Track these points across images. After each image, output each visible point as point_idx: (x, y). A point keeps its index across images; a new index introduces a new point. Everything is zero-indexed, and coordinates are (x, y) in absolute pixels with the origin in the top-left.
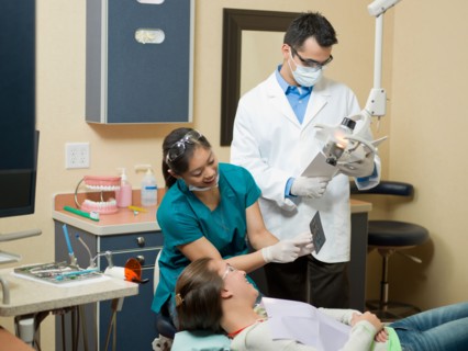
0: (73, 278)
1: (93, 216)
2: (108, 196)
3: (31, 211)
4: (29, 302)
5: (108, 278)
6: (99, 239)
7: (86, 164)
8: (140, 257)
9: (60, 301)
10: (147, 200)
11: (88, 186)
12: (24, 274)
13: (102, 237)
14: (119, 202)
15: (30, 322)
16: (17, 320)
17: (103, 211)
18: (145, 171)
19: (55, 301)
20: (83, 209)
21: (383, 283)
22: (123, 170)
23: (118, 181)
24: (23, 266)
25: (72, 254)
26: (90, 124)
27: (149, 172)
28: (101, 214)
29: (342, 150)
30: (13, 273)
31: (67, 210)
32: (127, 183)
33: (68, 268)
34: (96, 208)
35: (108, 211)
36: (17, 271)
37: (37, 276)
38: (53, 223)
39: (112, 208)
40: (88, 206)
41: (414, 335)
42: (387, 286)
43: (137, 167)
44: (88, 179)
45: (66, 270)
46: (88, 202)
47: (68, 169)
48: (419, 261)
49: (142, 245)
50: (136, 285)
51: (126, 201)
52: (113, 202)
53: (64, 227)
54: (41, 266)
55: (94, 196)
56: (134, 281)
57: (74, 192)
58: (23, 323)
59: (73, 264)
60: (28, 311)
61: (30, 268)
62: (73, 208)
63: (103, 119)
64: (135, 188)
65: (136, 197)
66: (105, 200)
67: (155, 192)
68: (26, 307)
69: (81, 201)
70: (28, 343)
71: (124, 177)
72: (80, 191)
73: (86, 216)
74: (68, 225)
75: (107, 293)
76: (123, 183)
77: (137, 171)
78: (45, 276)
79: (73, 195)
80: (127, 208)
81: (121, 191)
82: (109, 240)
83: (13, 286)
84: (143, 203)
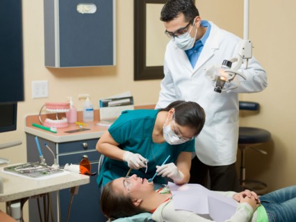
0: (44, 173)
1: (52, 129)
2: (61, 116)
3: (15, 129)
4: (17, 191)
5: (68, 173)
6: (57, 145)
7: (46, 95)
8: (85, 156)
9: (38, 189)
10: (87, 118)
11: (48, 110)
12: (11, 171)
13: (59, 144)
14: (68, 119)
15: (18, 205)
16: (8, 204)
17: (59, 126)
18: (85, 98)
19: (34, 190)
20: (46, 125)
21: (242, 168)
22: (71, 98)
23: (68, 106)
24: (9, 166)
25: (42, 156)
26: (47, 68)
27: (88, 99)
28: (58, 128)
29: (224, 81)
30: (3, 171)
31: (34, 126)
32: (74, 107)
33: (40, 167)
34: (54, 124)
35: (61, 126)
36: (5, 169)
37: (19, 173)
38: (25, 135)
39: (65, 123)
40: (48, 123)
41: (275, 206)
42: (244, 170)
43: (80, 96)
44: (48, 105)
45: (39, 168)
46: (48, 120)
47: (35, 99)
48: (265, 153)
49: (86, 148)
50: (88, 177)
51: (73, 119)
52: (65, 120)
53: (36, 138)
54: (22, 165)
55: (52, 116)
56: (86, 174)
57: (38, 114)
58: (13, 206)
59: (42, 163)
60: (16, 198)
61: (14, 167)
62: (39, 125)
63: (57, 65)
64: (79, 110)
65: (80, 116)
66: (60, 119)
67: (92, 112)
68: (15, 195)
69: (44, 120)
70: (17, 220)
71: (71, 103)
72: (43, 113)
73: (48, 130)
74: (38, 137)
75: (69, 183)
76: (71, 107)
77: (80, 99)
78: (26, 173)
79: (38, 116)
80: (74, 123)
81: (70, 112)
82: (64, 146)
83: (5, 180)
84: (85, 120)
